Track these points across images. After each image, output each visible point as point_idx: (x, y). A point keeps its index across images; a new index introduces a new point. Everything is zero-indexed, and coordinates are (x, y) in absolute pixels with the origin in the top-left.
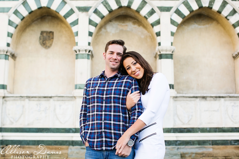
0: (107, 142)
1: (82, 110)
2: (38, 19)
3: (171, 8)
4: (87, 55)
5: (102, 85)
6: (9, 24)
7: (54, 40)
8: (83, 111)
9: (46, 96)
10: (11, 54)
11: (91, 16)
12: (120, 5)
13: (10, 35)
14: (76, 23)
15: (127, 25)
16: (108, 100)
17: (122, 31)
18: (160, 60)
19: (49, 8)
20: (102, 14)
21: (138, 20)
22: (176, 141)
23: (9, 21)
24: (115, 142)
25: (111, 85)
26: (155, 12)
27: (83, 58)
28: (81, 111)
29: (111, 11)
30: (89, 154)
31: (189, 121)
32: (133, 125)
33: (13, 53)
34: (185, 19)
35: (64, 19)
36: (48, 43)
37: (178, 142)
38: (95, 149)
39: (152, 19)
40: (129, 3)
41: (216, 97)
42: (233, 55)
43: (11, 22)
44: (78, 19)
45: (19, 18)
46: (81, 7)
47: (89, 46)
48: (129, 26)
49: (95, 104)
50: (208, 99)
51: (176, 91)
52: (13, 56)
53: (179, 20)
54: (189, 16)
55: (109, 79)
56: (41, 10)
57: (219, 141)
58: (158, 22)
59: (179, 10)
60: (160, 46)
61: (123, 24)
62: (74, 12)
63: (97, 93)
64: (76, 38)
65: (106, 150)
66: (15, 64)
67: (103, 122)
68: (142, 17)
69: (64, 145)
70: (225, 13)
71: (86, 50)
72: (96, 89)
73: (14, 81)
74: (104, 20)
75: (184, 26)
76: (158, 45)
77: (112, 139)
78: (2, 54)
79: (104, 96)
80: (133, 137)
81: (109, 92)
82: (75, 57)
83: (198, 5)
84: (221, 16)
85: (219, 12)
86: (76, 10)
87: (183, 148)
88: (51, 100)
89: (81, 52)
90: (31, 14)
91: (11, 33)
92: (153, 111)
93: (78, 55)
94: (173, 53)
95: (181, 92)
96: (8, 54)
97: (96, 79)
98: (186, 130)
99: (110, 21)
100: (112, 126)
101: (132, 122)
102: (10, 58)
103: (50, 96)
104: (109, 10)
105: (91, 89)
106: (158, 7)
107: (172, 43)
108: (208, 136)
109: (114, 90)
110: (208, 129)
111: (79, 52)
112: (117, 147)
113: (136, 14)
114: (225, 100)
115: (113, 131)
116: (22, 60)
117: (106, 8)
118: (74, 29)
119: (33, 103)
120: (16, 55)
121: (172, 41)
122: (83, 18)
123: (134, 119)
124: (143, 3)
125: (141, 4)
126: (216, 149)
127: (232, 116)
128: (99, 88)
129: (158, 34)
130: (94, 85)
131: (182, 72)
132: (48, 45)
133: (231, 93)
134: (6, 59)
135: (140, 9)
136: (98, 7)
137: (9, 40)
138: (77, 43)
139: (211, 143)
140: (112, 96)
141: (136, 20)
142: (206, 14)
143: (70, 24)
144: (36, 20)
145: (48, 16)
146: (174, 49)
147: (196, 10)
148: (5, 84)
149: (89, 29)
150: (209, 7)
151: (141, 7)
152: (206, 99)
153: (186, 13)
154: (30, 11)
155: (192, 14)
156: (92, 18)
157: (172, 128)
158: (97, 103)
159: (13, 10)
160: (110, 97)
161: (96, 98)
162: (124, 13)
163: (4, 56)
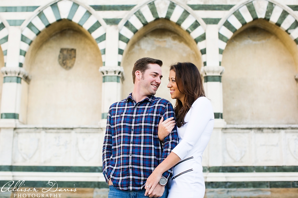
0: (135, 181)
1: (106, 141)
2: (57, 34)
3: (219, 20)
4: (116, 77)
5: (129, 111)
6: (22, 40)
7: (77, 59)
8: (106, 143)
9: (66, 127)
10: (24, 76)
11: (121, 30)
12: (157, 17)
13: (23, 53)
14: (103, 38)
15: (165, 41)
16: (137, 130)
17: (159, 48)
18: (206, 83)
19: (71, 21)
20: (134, 27)
21: (178, 35)
22: (226, 183)
23: (22, 36)
24: (145, 181)
25: (141, 111)
26: (200, 25)
27: (112, 81)
28: (105, 143)
29: (145, 24)
30: (113, 195)
31: (242, 158)
32: (166, 159)
33: (26, 75)
34: (236, 33)
35: (88, 34)
36: (69, 63)
37: (228, 184)
38: (121, 188)
39: (196, 34)
40: (167, 14)
41: (275, 129)
42: (295, 76)
43: (24, 38)
44: (105, 34)
45: (34, 32)
46: (110, 19)
47: (119, 66)
48: (168, 42)
49: (121, 134)
50: (265, 131)
51: (225, 121)
52: (27, 79)
53: (229, 34)
54: (242, 30)
55: (138, 104)
56: (61, 22)
57: (279, 183)
58: (203, 37)
59: (228, 22)
60: (205, 66)
61: (161, 40)
62: (101, 25)
63: (124, 121)
64: (103, 56)
65: (133, 190)
66: (29, 89)
67: (130, 157)
68: (184, 31)
69: (88, 187)
70: (285, 25)
71: (115, 72)
72: (122, 116)
73: (27, 109)
74: (138, 34)
75: (235, 42)
76: (203, 65)
77: (141, 177)
78: (13, 77)
79: (132, 124)
80: (166, 174)
81: (138, 120)
82: (102, 79)
83: (252, 16)
84: (280, 29)
85: (278, 25)
86: (103, 23)
87: (234, 191)
88: (73, 132)
89: (109, 74)
90: (48, 28)
91: (24, 51)
92: (190, 143)
93: (106, 77)
94: (222, 75)
95: (232, 122)
96: (21, 76)
97: (122, 104)
98: (237, 169)
99: (145, 35)
100: (141, 161)
101: (164, 155)
102: (23, 81)
103: (71, 127)
104: (143, 22)
105: (116, 116)
106: (203, 19)
107: (220, 63)
108: (265, 177)
109: (145, 118)
110: (265, 168)
111: (107, 73)
112: (147, 186)
113: (177, 27)
114: (285, 132)
115: (142, 167)
116: (37, 84)
117: (140, 20)
118: (101, 46)
119: (51, 136)
120: (30, 77)
121: (221, 61)
122: (112, 32)
123: (167, 151)
124: (184, 14)
125: (182, 16)
126: (275, 192)
127: (295, 151)
128: (126, 115)
129: (204, 52)
130: (120, 111)
131: (233, 98)
132: (69, 65)
133: (293, 124)
134: (17, 82)
135: (181, 22)
136: (129, 18)
137: (22, 59)
138: (104, 62)
139: (269, 184)
140: (142, 125)
141: (176, 35)
142: (262, 27)
143: (96, 39)
144: (54, 35)
145: (69, 29)
146: (223, 71)
147: (250, 23)
148: (17, 112)
149: (119, 46)
150: (265, 19)
151: (182, 18)
152: (262, 131)
153: (238, 25)
154: (47, 24)
155: (245, 27)
156: (122, 33)
157: (220, 167)
158: (123, 133)
159: (26, 23)
160: (140, 126)
161: (122, 127)
162: (162, 26)
163: (15, 78)
